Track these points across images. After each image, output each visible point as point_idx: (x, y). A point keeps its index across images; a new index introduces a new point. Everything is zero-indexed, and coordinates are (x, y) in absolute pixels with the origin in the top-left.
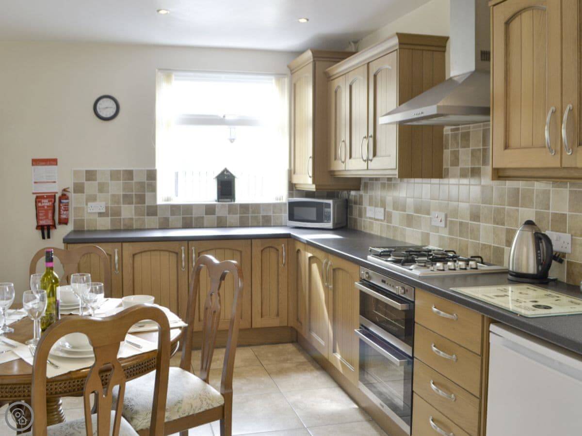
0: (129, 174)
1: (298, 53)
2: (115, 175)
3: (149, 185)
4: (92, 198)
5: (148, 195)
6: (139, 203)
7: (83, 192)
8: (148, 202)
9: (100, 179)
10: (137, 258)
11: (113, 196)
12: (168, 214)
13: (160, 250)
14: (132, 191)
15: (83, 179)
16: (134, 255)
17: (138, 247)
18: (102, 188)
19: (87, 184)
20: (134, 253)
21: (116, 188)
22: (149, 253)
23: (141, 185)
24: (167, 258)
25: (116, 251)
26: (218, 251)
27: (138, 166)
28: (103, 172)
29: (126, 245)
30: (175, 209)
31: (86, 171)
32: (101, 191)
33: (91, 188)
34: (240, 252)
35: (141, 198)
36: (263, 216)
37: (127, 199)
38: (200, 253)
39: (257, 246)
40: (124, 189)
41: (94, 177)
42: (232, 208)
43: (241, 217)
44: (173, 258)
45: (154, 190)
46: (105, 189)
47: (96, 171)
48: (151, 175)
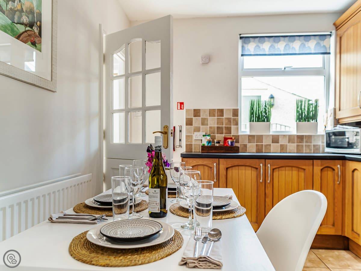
0: (221, 112)
2: (212, 112)
3: (234, 120)
4: (197, 130)
5: (233, 127)
6: (227, 133)
7: (192, 125)
8: (233, 133)
9: (203, 115)
10: (230, 171)
11: (211, 128)
12: (246, 142)
13: (245, 166)
14: (223, 125)
15: (192, 116)
16: (227, 169)
17: (231, 162)
18: (204, 122)
19: (194, 119)
20: (227, 167)
21: (213, 122)
22: (237, 168)
23: (229, 120)
24: (250, 172)
25: (215, 164)
26: (287, 168)
27: (227, 106)
28: (205, 111)
29: (221, 161)
30: (251, 138)
31: (194, 110)
32: (203, 124)
33: (197, 122)
34: (304, 169)
35: (229, 130)
36: (314, 146)
37: (220, 130)
38: (273, 169)
39: (318, 166)
40: (217, 123)
41: (199, 114)
42: (291, 138)
43: (297, 146)
44: (254, 173)
45: (237, 124)
46: (206, 122)
47: (200, 110)
48: (236, 113)
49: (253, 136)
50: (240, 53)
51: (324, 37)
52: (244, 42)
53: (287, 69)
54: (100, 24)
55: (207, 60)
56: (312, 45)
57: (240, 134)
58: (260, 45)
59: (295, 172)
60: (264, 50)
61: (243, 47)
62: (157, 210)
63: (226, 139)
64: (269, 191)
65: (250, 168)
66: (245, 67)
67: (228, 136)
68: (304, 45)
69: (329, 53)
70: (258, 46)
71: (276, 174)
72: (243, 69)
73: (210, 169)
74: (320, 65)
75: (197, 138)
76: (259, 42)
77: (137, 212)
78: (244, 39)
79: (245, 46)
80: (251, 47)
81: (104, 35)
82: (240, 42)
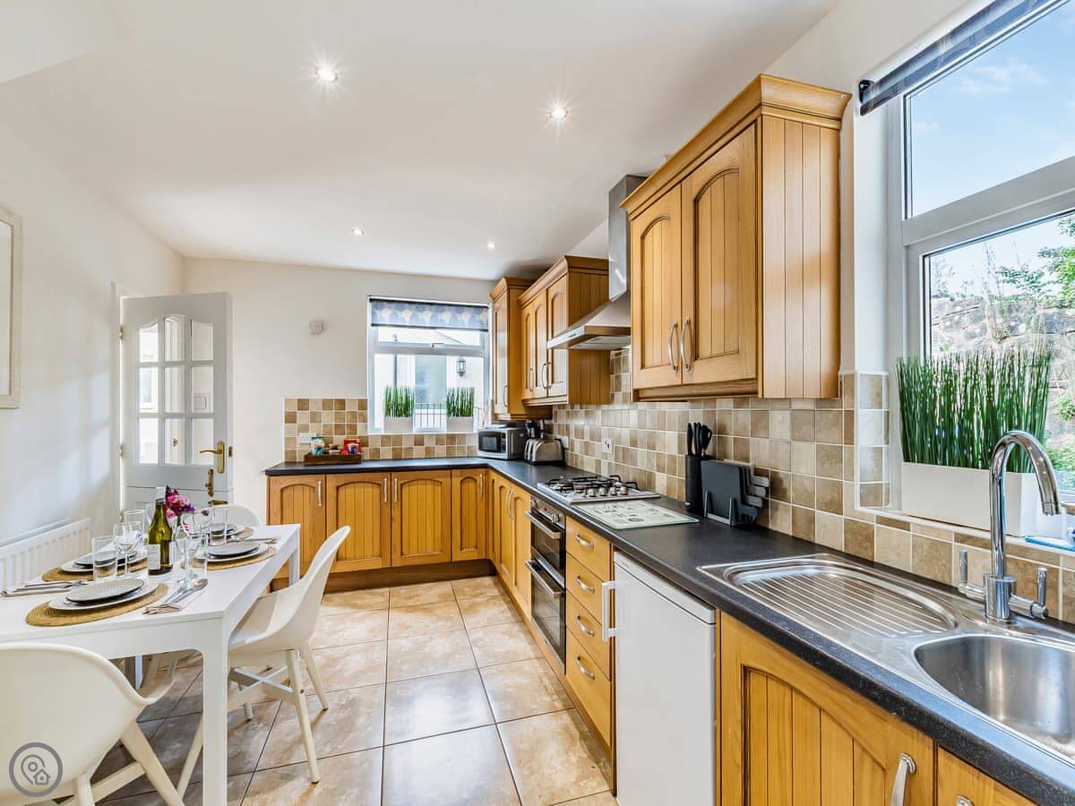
0: (341, 403)
1: (496, 282)
2: (327, 404)
3: (361, 415)
4: (305, 429)
5: (360, 425)
6: (350, 434)
7: (295, 422)
8: (360, 433)
9: (312, 408)
10: (342, 491)
11: (325, 426)
12: (378, 445)
13: (364, 482)
14: (344, 422)
15: (295, 409)
16: (338, 488)
17: (343, 478)
18: (314, 418)
19: (299, 413)
20: (338, 484)
21: (328, 418)
22: (352, 485)
23: (354, 414)
24: (371, 489)
25: (320, 483)
26: (419, 482)
27: (350, 395)
28: (315, 401)
29: (329, 477)
30: (385, 439)
31: (299, 400)
32: (313, 420)
33: (303, 417)
34: (441, 482)
35: (353, 429)
36: (469, 447)
37: (339, 429)
38: (402, 485)
39: (457, 477)
40: (336, 419)
41: (306, 406)
42: (439, 439)
43: (448, 448)
44: (376, 491)
45: (365, 420)
46: (317, 419)
47: (308, 400)
48: (363, 405)
49: (389, 437)
50: (369, 322)
51: (481, 309)
52: (375, 307)
53: (436, 346)
54: (112, 283)
55: (319, 328)
56: (465, 317)
57: (369, 434)
58: (398, 313)
59: (429, 487)
60: (403, 319)
61: (373, 313)
62: (157, 566)
63: (346, 442)
64: (396, 513)
65: (370, 485)
66: (380, 339)
67: (351, 438)
68: (456, 319)
69: (487, 330)
70: (395, 314)
71: (405, 490)
72: (376, 341)
73: (312, 489)
74: (478, 343)
75: (303, 442)
76: (397, 308)
77: (132, 572)
78: (375, 303)
79: (377, 312)
80: (386, 314)
81: (122, 298)
82: (369, 305)
